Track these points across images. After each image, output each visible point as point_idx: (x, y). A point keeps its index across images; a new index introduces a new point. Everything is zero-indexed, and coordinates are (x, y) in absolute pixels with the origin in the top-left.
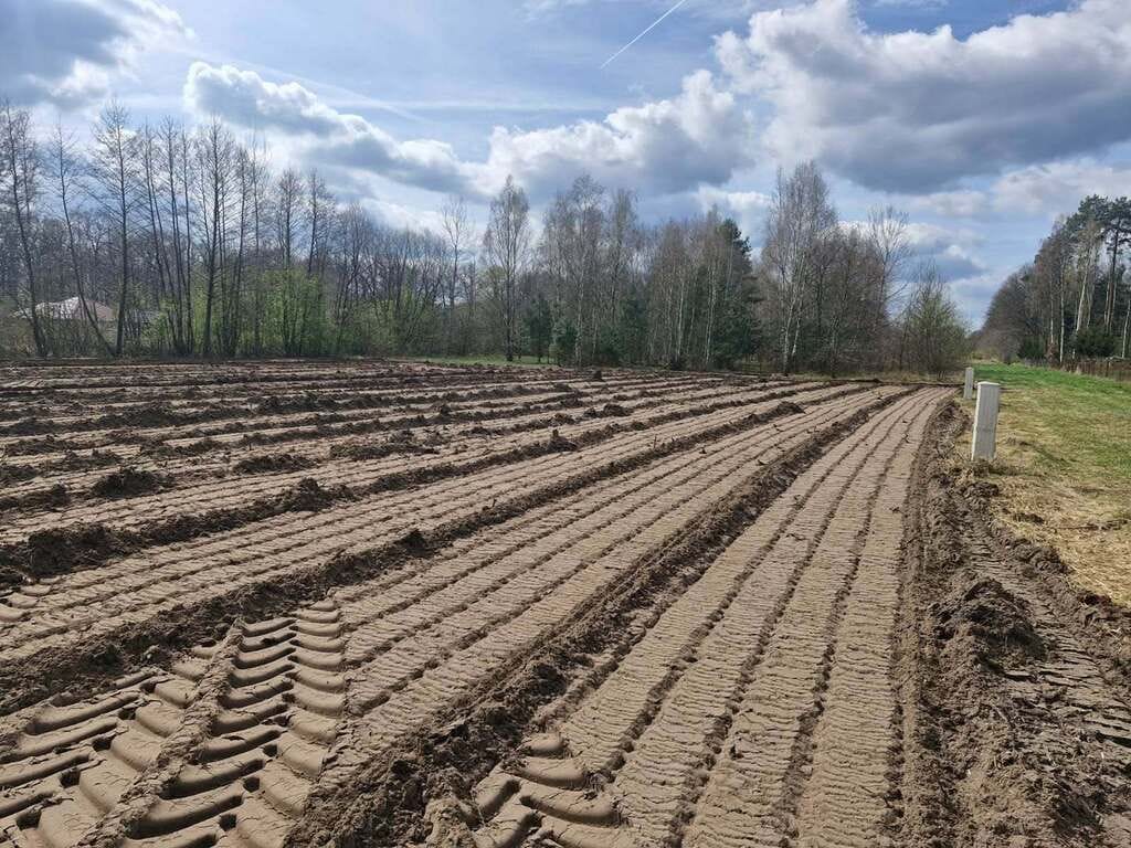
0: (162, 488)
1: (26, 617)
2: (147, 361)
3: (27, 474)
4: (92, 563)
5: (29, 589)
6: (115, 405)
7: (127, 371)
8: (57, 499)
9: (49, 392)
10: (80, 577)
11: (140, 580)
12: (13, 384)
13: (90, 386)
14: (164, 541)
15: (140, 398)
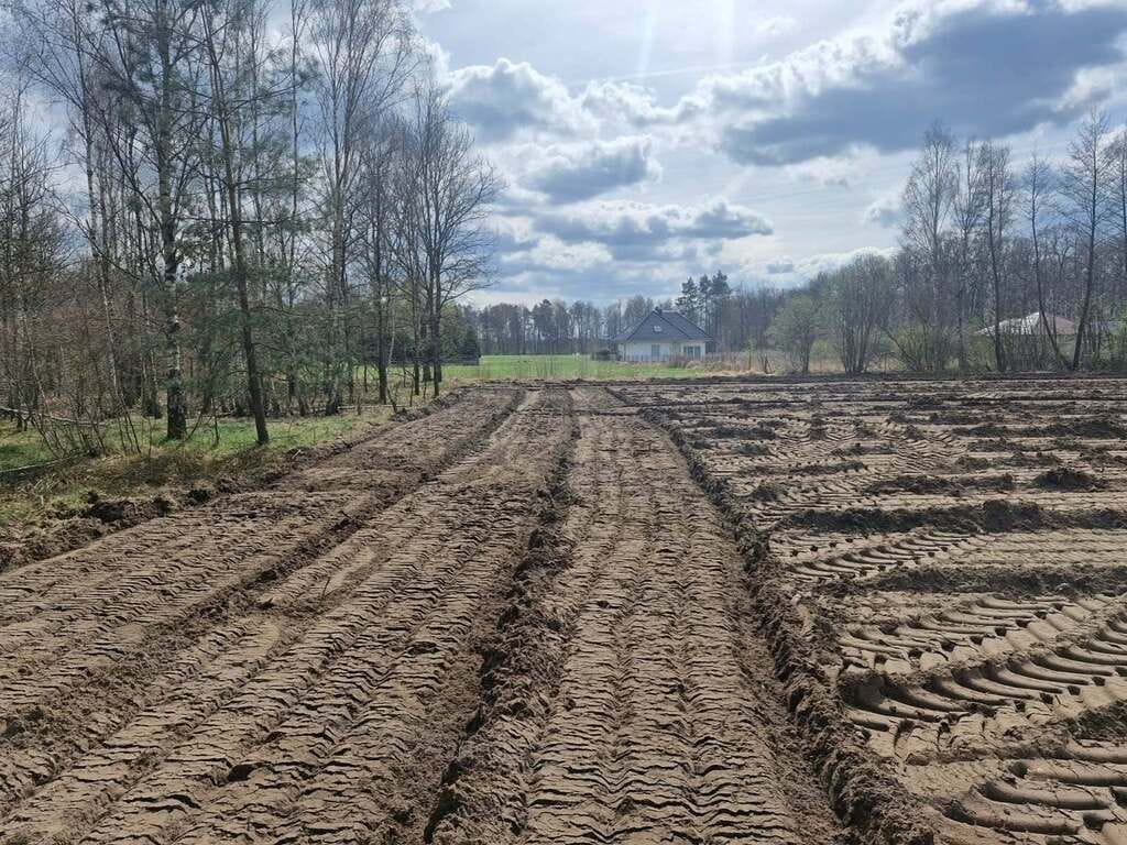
0: (1094, 487)
1: (979, 550)
2: (1103, 375)
3: (984, 465)
4: (1025, 529)
5: (982, 537)
6: (1064, 417)
7: (1080, 385)
8: (1006, 483)
9: (1004, 402)
10: (1017, 536)
11: (1062, 547)
12: (976, 395)
13: (1043, 399)
14: (1089, 526)
15: (1089, 411)
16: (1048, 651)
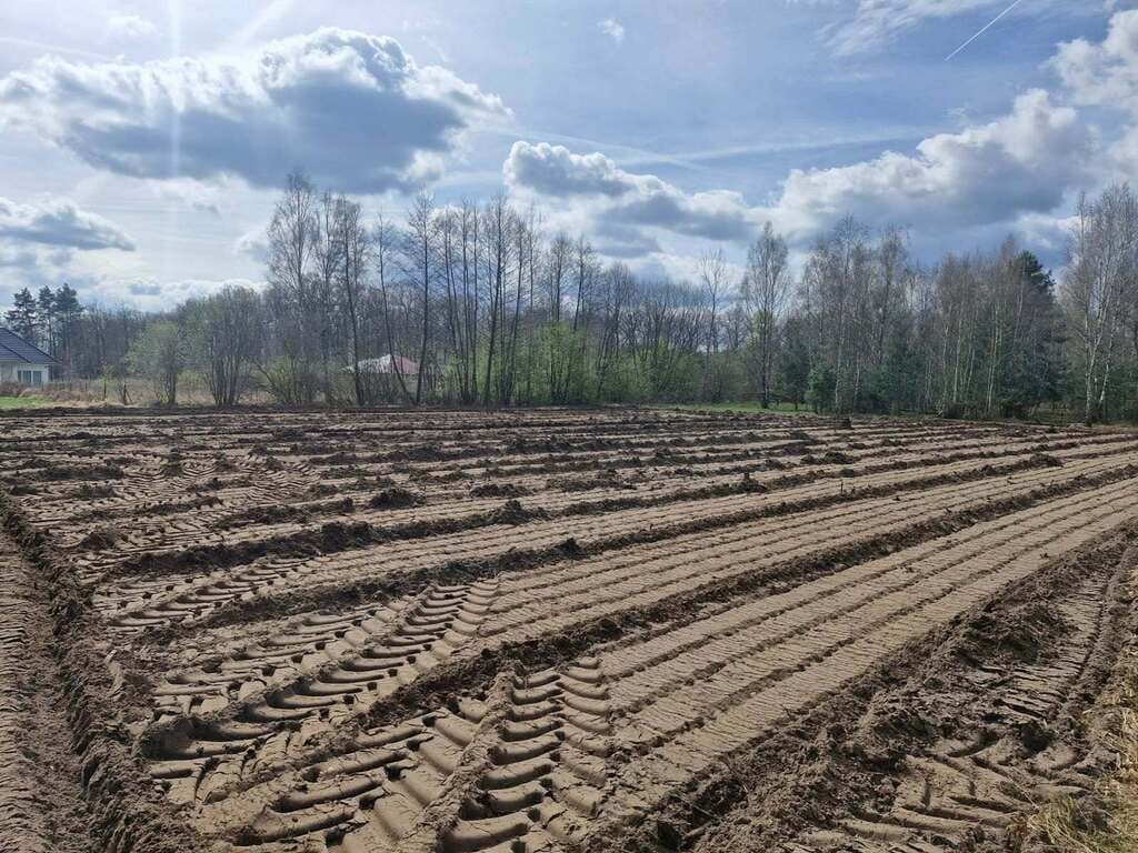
0: (416, 504)
1: (313, 572)
2: (438, 409)
3: (333, 491)
4: (357, 547)
5: (319, 559)
6: (402, 444)
7: (417, 419)
8: (347, 507)
9: (359, 433)
10: (349, 554)
11: (385, 558)
12: (335, 427)
13: (390, 429)
14: (406, 537)
15: (422, 439)
16: (355, 655)
